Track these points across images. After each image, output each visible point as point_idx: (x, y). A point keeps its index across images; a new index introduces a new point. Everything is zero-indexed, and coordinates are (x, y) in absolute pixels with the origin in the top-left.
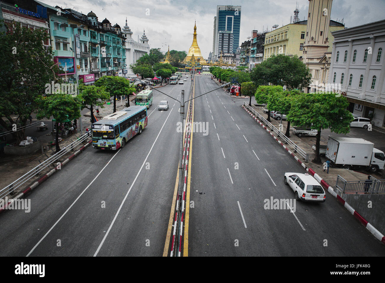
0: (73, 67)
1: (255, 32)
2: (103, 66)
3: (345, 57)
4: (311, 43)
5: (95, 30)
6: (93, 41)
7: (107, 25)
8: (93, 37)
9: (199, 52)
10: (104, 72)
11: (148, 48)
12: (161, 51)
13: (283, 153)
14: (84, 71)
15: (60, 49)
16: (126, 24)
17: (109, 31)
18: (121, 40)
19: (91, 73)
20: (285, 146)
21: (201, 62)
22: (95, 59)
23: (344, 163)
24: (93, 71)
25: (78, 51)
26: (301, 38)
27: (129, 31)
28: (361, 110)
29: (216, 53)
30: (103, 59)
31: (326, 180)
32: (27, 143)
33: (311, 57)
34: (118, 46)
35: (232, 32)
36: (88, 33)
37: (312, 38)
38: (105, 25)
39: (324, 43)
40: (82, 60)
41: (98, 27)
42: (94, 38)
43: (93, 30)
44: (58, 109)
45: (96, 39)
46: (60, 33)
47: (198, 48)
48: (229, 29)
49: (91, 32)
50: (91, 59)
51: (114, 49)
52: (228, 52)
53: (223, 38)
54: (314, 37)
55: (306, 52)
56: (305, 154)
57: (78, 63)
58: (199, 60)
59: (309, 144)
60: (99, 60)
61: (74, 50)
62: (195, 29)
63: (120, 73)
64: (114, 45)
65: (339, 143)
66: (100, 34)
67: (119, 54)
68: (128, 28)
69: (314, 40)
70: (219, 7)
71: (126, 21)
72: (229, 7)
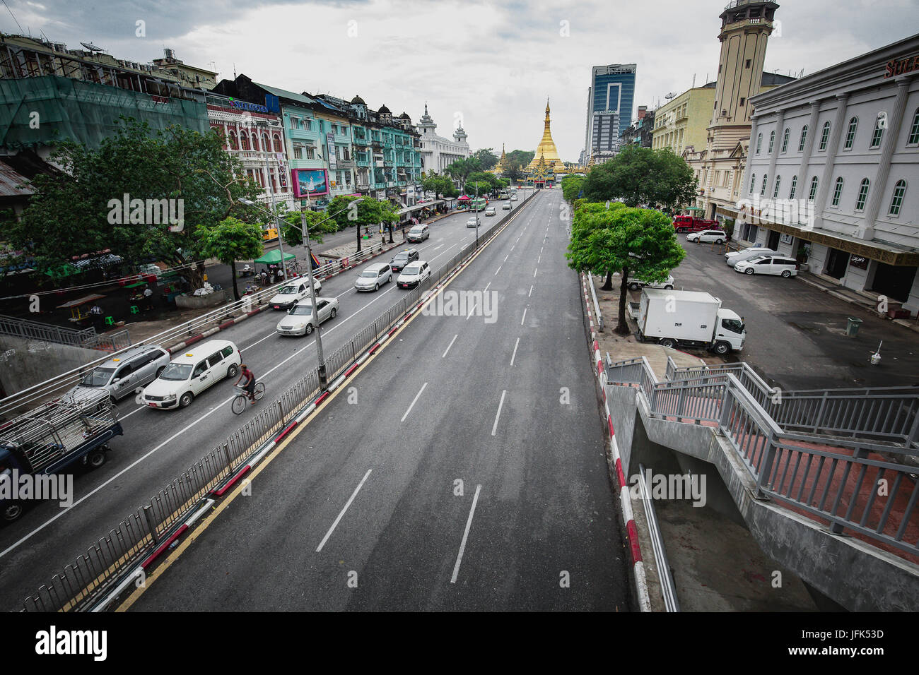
0: (325, 183)
2: (379, 180)
3: (771, 144)
4: (723, 122)
5: (363, 125)
6: (359, 142)
7: (385, 115)
8: (359, 135)
9: (554, 150)
10: (381, 190)
11: (465, 148)
12: (494, 152)
14: (345, 189)
15: (301, 158)
16: (426, 112)
17: (387, 125)
18: (411, 138)
19: (358, 191)
21: (557, 167)
22: (363, 170)
24: (360, 190)
25: (333, 159)
27: (431, 122)
29: (590, 153)
30: (378, 170)
32: (204, 292)
33: (720, 148)
34: (405, 148)
35: (618, 112)
36: (351, 130)
37: (725, 112)
38: (382, 115)
39: (747, 119)
40: (340, 172)
41: (366, 121)
42: (362, 137)
43: (359, 126)
45: (366, 138)
46: (301, 132)
47: (553, 144)
48: (613, 107)
49: (356, 128)
50: (356, 170)
51: (399, 152)
52: (610, 149)
53: (600, 125)
54: (728, 110)
55: (712, 138)
57: (332, 177)
58: (552, 164)
60: (370, 171)
61: (326, 159)
62: (548, 112)
63: (410, 192)
64: (399, 147)
65: (649, 300)
66: (373, 131)
67: (408, 161)
68: (429, 117)
69: (727, 115)
70: (595, 69)
71: (426, 106)
72: (613, 67)
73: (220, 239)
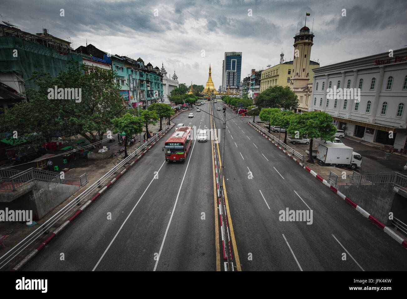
0: (129, 97)
1: (253, 71)
2: (148, 96)
3: (323, 87)
4: (297, 77)
5: (143, 71)
6: (141, 78)
7: (150, 67)
8: (141, 76)
9: (213, 85)
10: (149, 100)
11: (177, 83)
12: (186, 85)
13: (284, 156)
14: (136, 100)
16: (163, 67)
17: (152, 72)
18: (160, 78)
19: (140, 101)
20: (284, 151)
21: (215, 92)
22: (142, 91)
23: (332, 163)
24: (141, 100)
25: (132, 86)
26: (288, 74)
27: (165, 71)
28: (336, 124)
29: (225, 86)
30: (148, 91)
31: (320, 175)
32: (103, 151)
33: (296, 87)
34: (158, 82)
35: (236, 71)
36: (138, 73)
37: (297, 74)
38: (149, 67)
39: (306, 76)
40: (134, 92)
41: (144, 69)
42: (142, 76)
43: (141, 71)
44: (128, 127)
45: (143, 76)
46: (119, 73)
47: (212, 83)
48: (234, 68)
49: (140, 72)
50: (140, 91)
51: (155, 84)
52: (233, 85)
53: (229, 76)
54: (299, 73)
55: (293, 83)
56: (301, 156)
57: (131, 94)
58: (213, 91)
59: (302, 149)
60: (145, 92)
61: (128, 85)
62: (210, 69)
63: (160, 101)
64: (155, 81)
65: (328, 148)
66: (146, 74)
67: (159, 88)
68: (164, 69)
69: (298, 75)
70: (226, 53)
71: (163, 64)
72: (233, 53)
73: (130, 124)
